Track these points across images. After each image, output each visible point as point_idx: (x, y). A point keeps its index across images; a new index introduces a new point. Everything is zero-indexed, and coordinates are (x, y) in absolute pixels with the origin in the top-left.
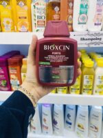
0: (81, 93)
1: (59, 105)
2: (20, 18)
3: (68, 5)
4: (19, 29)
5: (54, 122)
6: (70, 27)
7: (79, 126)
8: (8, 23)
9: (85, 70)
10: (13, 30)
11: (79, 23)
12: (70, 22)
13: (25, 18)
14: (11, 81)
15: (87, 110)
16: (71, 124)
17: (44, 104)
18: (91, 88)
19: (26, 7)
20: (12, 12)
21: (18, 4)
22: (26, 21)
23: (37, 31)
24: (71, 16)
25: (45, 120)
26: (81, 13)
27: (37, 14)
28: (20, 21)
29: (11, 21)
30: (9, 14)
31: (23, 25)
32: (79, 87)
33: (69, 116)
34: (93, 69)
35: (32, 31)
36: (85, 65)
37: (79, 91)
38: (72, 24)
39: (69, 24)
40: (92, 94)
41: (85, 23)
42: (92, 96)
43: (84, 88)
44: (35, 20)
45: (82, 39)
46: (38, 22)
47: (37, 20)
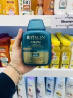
0: (60, 68)
1: (41, 77)
2: (8, 2)
4: (7, 13)
5: (37, 91)
6: (52, 11)
7: (57, 93)
9: (64, 48)
10: (2, 13)
11: (60, 8)
12: (52, 7)
13: (13, 2)
14: (1, 58)
15: (65, 81)
16: (50, 92)
17: (29, 77)
18: (68, 63)
22: (14, 6)
23: (23, 14)
24: (52, 2)
25: (30, 90)
28: (8, 5)
32: (58, 63)
33: (49, 85)
34: (70, 47)
35: (19, 14)
36: (64, 44)
37: (58, 66)
38: (53, 9)
39: (51, 9)
40: (69, 68)
41: (65, 8)
42: (69, 70)
43: (63, 63)
44: (21, 4)
45: (63, 22)
46: (24, 6)
47: (23, 4)
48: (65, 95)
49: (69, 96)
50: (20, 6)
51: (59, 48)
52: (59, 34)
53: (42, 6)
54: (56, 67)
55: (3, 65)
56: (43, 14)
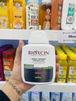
0: (66, 82)
2: (15, 17)
3: (58, 8)
4: (15, 26)
6: (59, 26)
8: (5, 21)
9: (71, 62)
10: (9, 27)
11: (67, 23)
12: (59, 22)
13: (21, 17)
15: (71, 96)
17: (33, 92)
18: (75, 77)
19: (21, 8)
20: (9, 12)
21: (14, 5)
22: (21, 20)
23: (31, 28)
24: (60, 17)
26: (69, 15)
27: (31, 14)
28: (16, 20)
29: (7, 19)
30: (6, 13)
31: (18, 23)
32: (65, 77)
35: (26, 28)
36: (71, 58)
37: (65, 80)
39: (58, 24)
41: (72, 23)
43: (69, 77)
44: (29, 19)
45: (70, 36)
46: (32, 21)
47: (31, 19)
51: (66, 62)
53: (50, 21)
55: (6, 78)
56: (50, 29)
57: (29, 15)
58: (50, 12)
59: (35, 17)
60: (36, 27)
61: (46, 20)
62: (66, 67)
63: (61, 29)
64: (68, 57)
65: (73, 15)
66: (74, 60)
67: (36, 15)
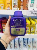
0: (30, 34)
1: (21, 38)
2: (7, 4)
4: (7, 8)
5: (19, 45)
6: (27, 8)
7: (29, 46)
8: (2, 6)
11: (31, 7)
12: (27, 6)
13: (9, 4)
14: (3, 29)
15: (32, 40)
16: (25, 45)
18: (34, 32)
20: (4, 2)
23: (14, 9)
24: (27, 4)
25: (16, 44)
26: (31, 3)
27: (14, 3)
29: (3, 5)
31: (8, 7)
32: (29, 32)
33: (25, 42)
34: (35, 25)
35: (12, 9)
36: (32, 23)
37: (29, 33)
38: (28, 7)
40: (34, 34)
41: (33, 7)
43: (31, 32)
44: (13, 5)
45: (32, 13)
46: (14, 6)
47: (14, 5)
48: (32, 47)
49: (34, 47)
50: (13, 6)
51: (30, 25)
52: (30, 18)
53: (23, 6)
54: (28, 33)
55: (4, 32)
56: (23, 9)
57: (13, 3)
58: (23, 1)
59: (16, 4)
60: (16, 8)
61: (21, 5)
62: (30, 27)
63: (28, 10)
64: (31, 23)
65: (33, 3)
66: (34, 24)
67: (17, 3)
